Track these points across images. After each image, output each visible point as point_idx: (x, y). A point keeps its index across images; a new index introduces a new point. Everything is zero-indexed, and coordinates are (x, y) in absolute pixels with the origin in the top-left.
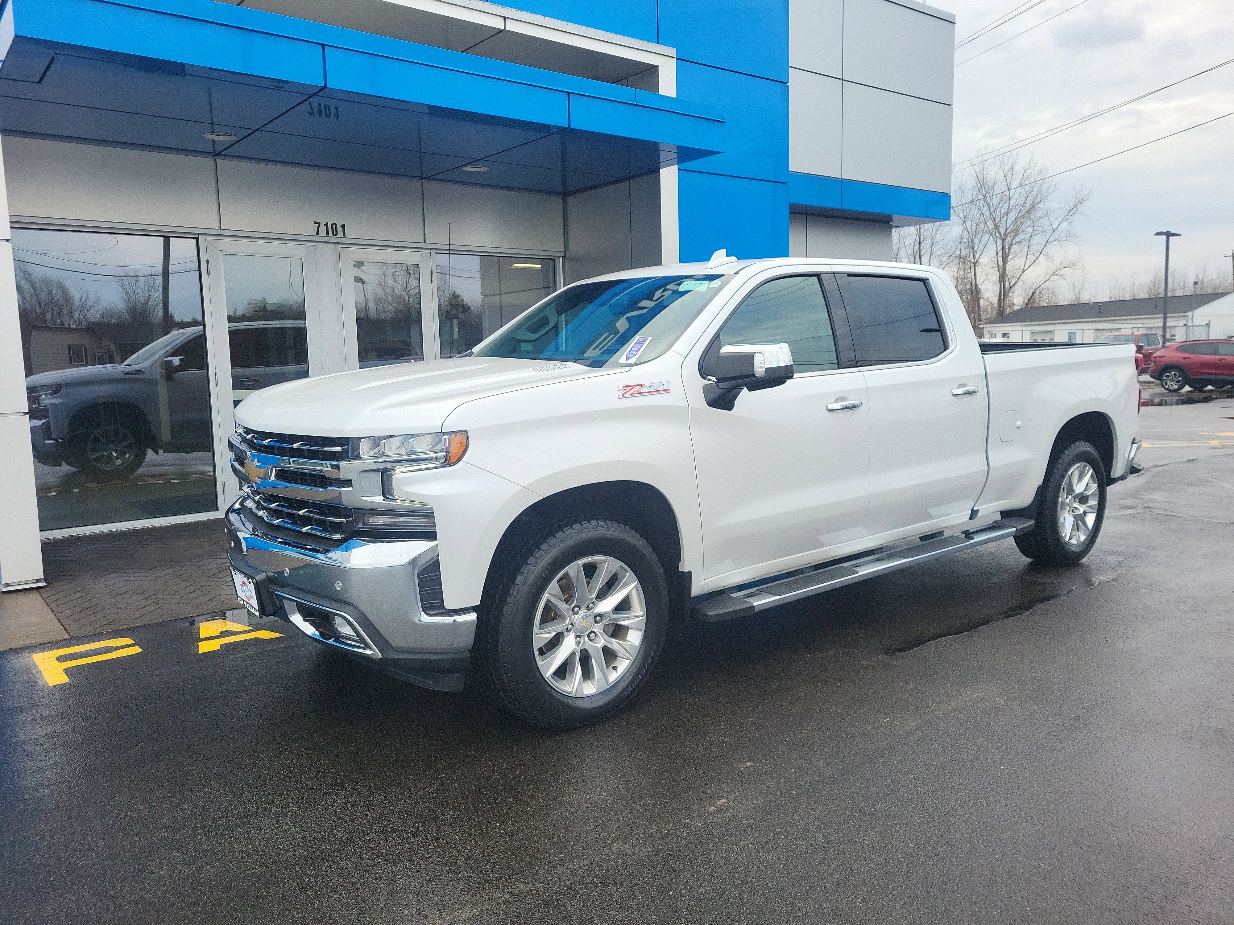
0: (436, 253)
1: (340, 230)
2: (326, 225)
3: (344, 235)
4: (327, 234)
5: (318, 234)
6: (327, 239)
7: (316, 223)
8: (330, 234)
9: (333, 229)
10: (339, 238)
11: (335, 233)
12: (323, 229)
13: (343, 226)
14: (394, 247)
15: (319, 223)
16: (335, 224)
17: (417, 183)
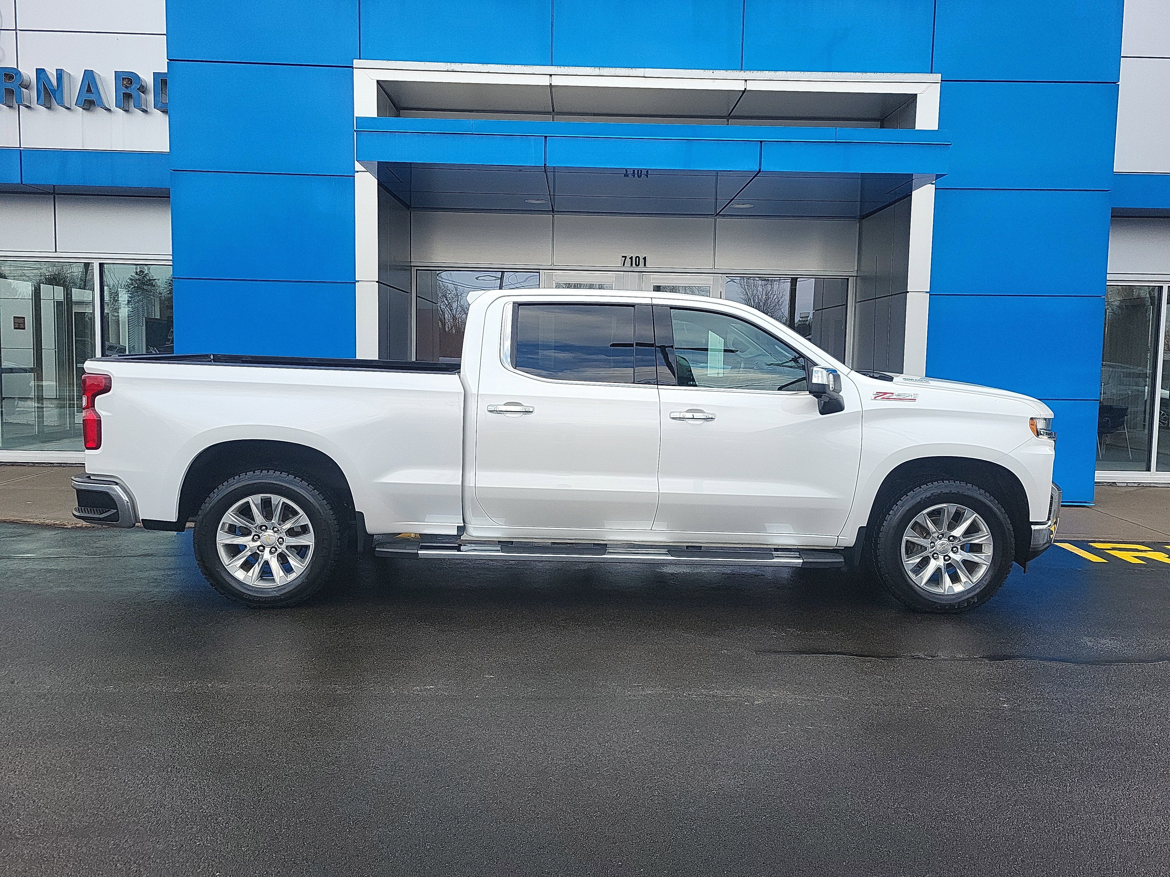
0: (726, 277)
1: (642, 261)
2: (631, 258)
3: (645, 265)
4: (632, 265)
5: (624, 265)
6: (631, 269)
7: (623, 257)
8: (634, 265)
9: (636, 261)
10: (641, 268)
11: (637, 264)
12: (628, 260)
13: (645, 258)
14: (688, 273)
15: (625, 257)
16: (638, 257)
17: (711, 220)
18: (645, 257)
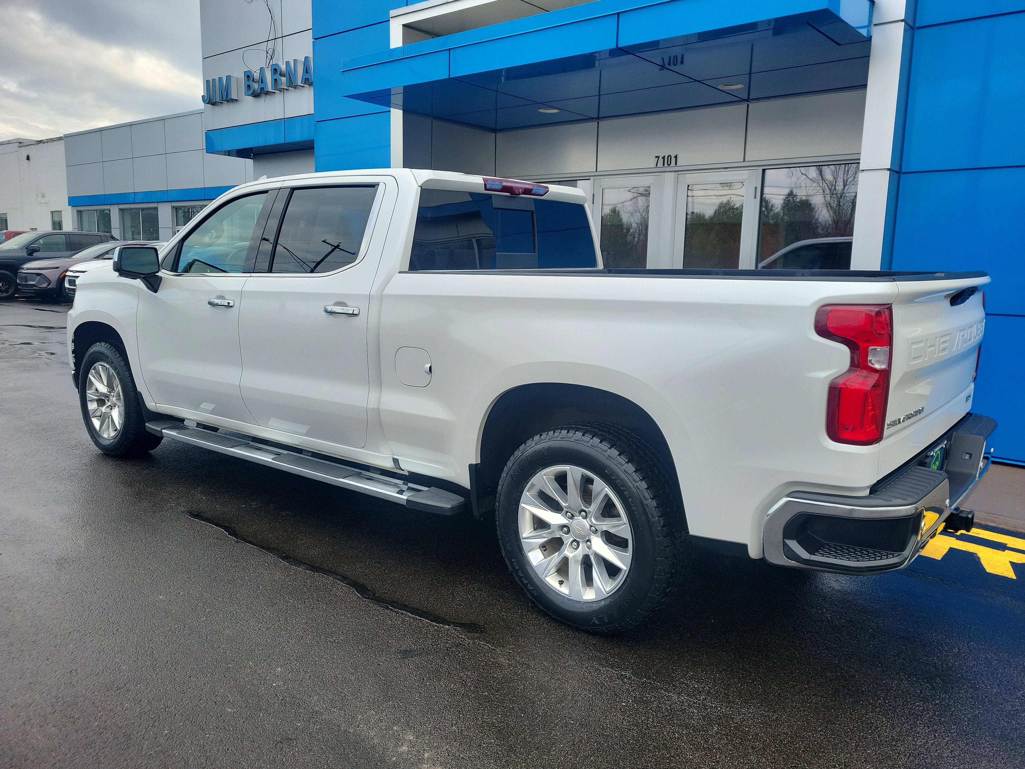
1: (673, 160)
2: (664, 158)
3: (676, 164)
4: (664, 165)
5: (657, 166)
6: (664, 169)
7: (656, 157)
8: (666, 165)
9: (668, 161)
10: (672, 167)
11: (669, 163)
12: (661, 160)
13: (676, 157)
14: (724, 168)
16: (670, 156)
17: (743, 106)
18: (677, 155)
